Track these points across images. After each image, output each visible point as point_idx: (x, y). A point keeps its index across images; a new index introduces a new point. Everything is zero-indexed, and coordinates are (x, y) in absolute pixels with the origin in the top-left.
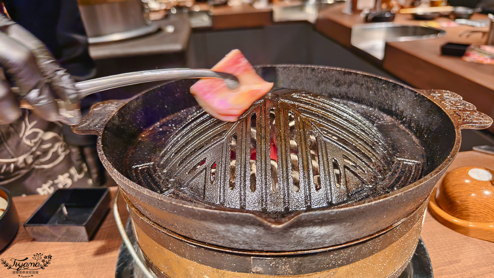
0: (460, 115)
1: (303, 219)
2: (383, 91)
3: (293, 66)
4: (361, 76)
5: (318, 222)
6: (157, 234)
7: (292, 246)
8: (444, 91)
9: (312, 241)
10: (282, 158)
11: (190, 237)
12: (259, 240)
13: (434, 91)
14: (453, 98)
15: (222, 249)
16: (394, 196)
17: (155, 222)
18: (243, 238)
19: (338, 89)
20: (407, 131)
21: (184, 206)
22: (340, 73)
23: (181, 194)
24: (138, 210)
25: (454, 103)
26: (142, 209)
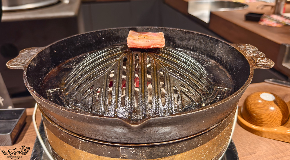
0: (254, 60)
1: (151, 122)
2: (210, 44)
3: (153, 27)
4: (196, 35)
5: (161, 124)
6: (61, 133)
7: (146, 140)
8: (247, 45)
9: (158, 137)
10: (141, 85)
11: (81, 134)
12: (124, 136)
13: (241, 44)
14: (252, 49)
15: (101, 142)
16: (208, 109)
17: (59, 126)
18: (115, 135)
19: (181, 43)
20: (224, 70)
21: (78, 114)
22: (182, 32)
24: (49, 118)
25: (252, 52)
26: (51, 117)
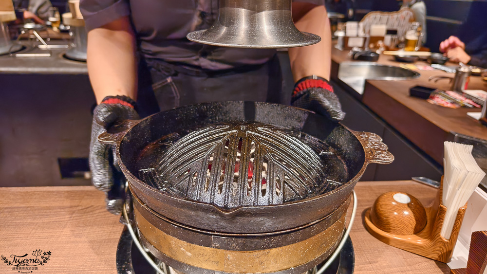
0: (373, 153)
1: (243, 211)
7: (238, 230)
8: (371, 134)
9: (251, 228)
11: (173, 219)
12: (217, 224)
13: (366, 133)
14: (375, 140)
15: (193, 229)
17: (151, 209)
18: (207, 222)
20: (342, 161)
23: (171, 192)
24: (140, 200)
25: (374, 143)
26: (143, 199)
